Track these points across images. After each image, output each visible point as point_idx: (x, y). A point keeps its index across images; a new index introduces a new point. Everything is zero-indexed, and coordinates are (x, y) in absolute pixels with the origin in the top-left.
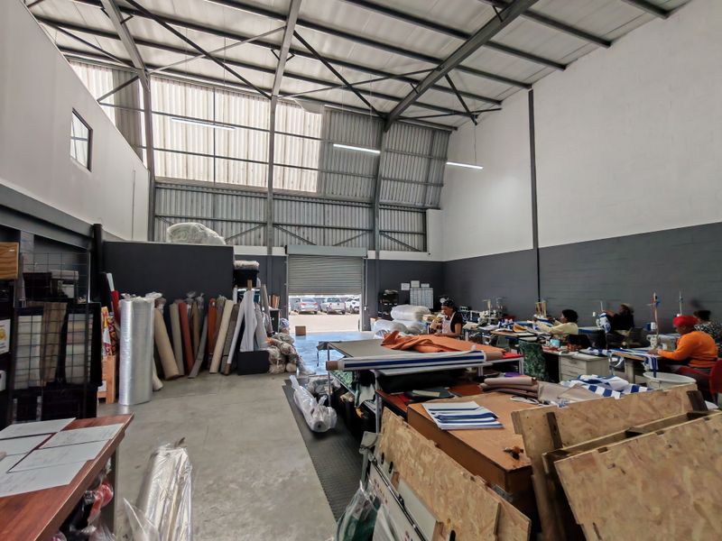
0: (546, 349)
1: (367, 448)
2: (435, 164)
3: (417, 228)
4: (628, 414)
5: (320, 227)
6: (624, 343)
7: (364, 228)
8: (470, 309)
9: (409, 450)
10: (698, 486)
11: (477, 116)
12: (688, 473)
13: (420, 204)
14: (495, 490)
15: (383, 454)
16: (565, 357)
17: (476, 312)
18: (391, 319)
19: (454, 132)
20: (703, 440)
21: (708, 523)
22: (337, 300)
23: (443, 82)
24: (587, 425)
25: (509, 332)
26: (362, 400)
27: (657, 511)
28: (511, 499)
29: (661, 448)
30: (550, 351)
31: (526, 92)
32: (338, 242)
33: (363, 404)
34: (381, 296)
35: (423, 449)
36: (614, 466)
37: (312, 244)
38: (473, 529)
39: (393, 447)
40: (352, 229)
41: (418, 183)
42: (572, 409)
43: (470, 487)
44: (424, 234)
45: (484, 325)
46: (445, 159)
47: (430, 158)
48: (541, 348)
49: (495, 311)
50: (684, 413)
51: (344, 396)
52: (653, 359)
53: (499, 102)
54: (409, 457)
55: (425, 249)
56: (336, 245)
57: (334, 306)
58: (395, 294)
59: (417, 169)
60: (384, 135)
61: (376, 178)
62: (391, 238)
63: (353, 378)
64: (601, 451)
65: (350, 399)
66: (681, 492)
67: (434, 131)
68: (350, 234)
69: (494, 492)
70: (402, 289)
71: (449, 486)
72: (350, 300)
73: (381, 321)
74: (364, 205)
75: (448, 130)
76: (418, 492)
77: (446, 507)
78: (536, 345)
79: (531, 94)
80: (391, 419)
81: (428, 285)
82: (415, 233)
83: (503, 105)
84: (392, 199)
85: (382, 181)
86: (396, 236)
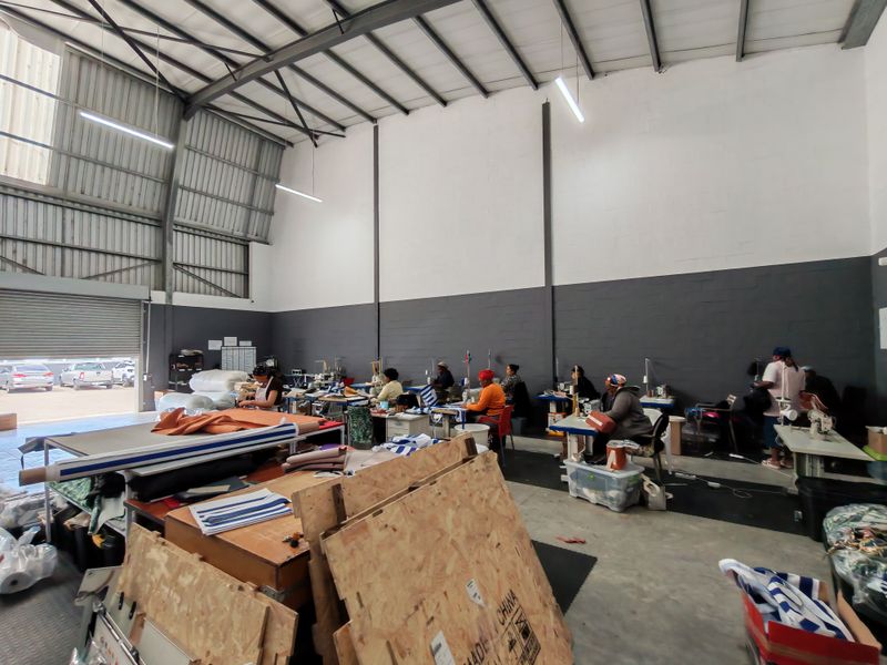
0: (374, 413)
1: (93, 593)
2: (262, 184)
3: (236, 265)
4: (413, 471)
5: (54, 246)
6: (448, 399)
7: (146, 255)
8: (304, 372)
9: (163, 576)
10: (456, 523)
11: (317, 137)
12: (451, 513)
13: (240, 234)
14: (265, 593)
15: (123, 594)
16: (392, 419)
17: (311, 376)
18: (190, 391)
19: (289, 148)
20: (466, 481)
21: (461, 554)
22: (99, 366)
23: (271, 77)
24: (375, 490)
25: (340, 397)
26: (102, 520)
27: (420, 558)
28: (282, 597)
29: (431, 497)
30: (378, 415)
31: (371, 125)
32: (93, 274)
33: (104, 526)
34: (174, 358)
35: (184, 568)
36: (386, 526)
37: (34, 272)
38: (235, 651)
39: (139, 579)
40: (121, 256)
41: (238, 204)
42: (360, 476)
43: (237, 599)
44: (246, 275)
45: (313, 391)
46: (277, 180)
47: (256, 173)
48: (370, 412)
49: (332, 374)
50: (460, 459)
51: (73, 521)
52: (463, 412)
53: (343, 128)
54: (163, 586)
55: (246, 295)
56: (89, 278)
57: (90, 376)
58: (197, 355)
59: (236, 185)
60: (183, 122)
61: (169, 184)
62: (194, 276)
63: (92, 488)
64: (374, 515)
65: (84, 523)
66: (443, 533)
67: (262, 140)
68: (118, 263)
69: (264, 596)
70: (210, 348)
71: (212, 608)
72: (123, 365)
73: (173, 395)
74: (147, 221)
75: (282, 144)
76: (172, 631)
77: (206, 637)
78: (364, 411)
79: (376, 129)
80: (140, 539)
81: (250, 343)
82: (232, 272)
83: (347, 133)
84: (196, 220)
85: (179, 191)
86: (202, 274)
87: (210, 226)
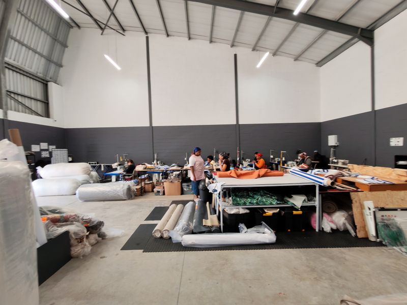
2: (58, 47)
3: (39, 96)
13: (42, 76)
19: (76, 29)
31: (144, 35)
41: (42, 55)
44: (46, 103)
47: (54, 38)
53: (124, 30)
58: (31, 154)
70: (33, 151)
79: (147, 38)
81: (54, 147)
82: (37, 100)
83: (125, 33)
84: (18, 62)
85: (10, 39)
86: (20, 99)
87: (23, 66)
